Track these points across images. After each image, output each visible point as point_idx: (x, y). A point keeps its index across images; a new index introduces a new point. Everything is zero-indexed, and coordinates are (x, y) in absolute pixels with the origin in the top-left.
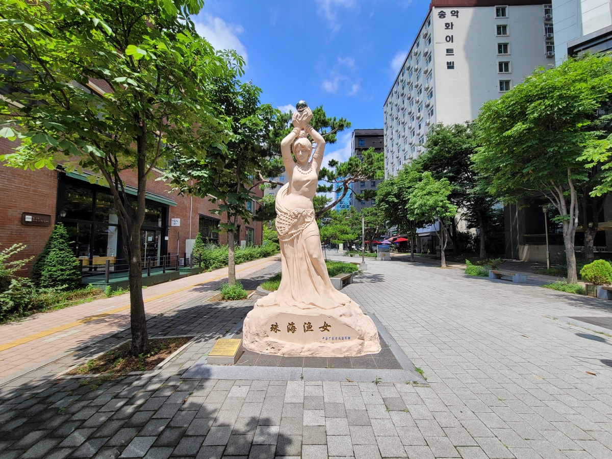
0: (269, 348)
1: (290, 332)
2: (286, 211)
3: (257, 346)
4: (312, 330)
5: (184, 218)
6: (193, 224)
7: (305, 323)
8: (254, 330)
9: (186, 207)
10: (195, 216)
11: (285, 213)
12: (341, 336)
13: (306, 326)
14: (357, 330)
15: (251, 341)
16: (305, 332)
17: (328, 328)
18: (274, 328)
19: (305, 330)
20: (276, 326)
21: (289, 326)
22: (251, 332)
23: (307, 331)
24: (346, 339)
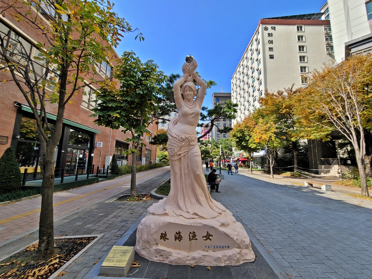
0: (158, 255)
1: (177, 240)
2: (176, 136)
3: (148, 253)
4: (196, 239)
5: (106, 142)
6: (111, 146)
7: (191, 233)
8: (145, 237)
9: (107, 135)
10: (113, 141)
11: (175, 138)
12: (221, 245)
13: (191, 235)
14: (235, 240)
15: (143, 247)
16: (190, 241)
17: (210, 237)
18: (164, 236)
19: (190, 239)
20: (165, 234)
21: (176, 235)
22: (143, 239)
23: (192, 239)
24: (226, 247)
